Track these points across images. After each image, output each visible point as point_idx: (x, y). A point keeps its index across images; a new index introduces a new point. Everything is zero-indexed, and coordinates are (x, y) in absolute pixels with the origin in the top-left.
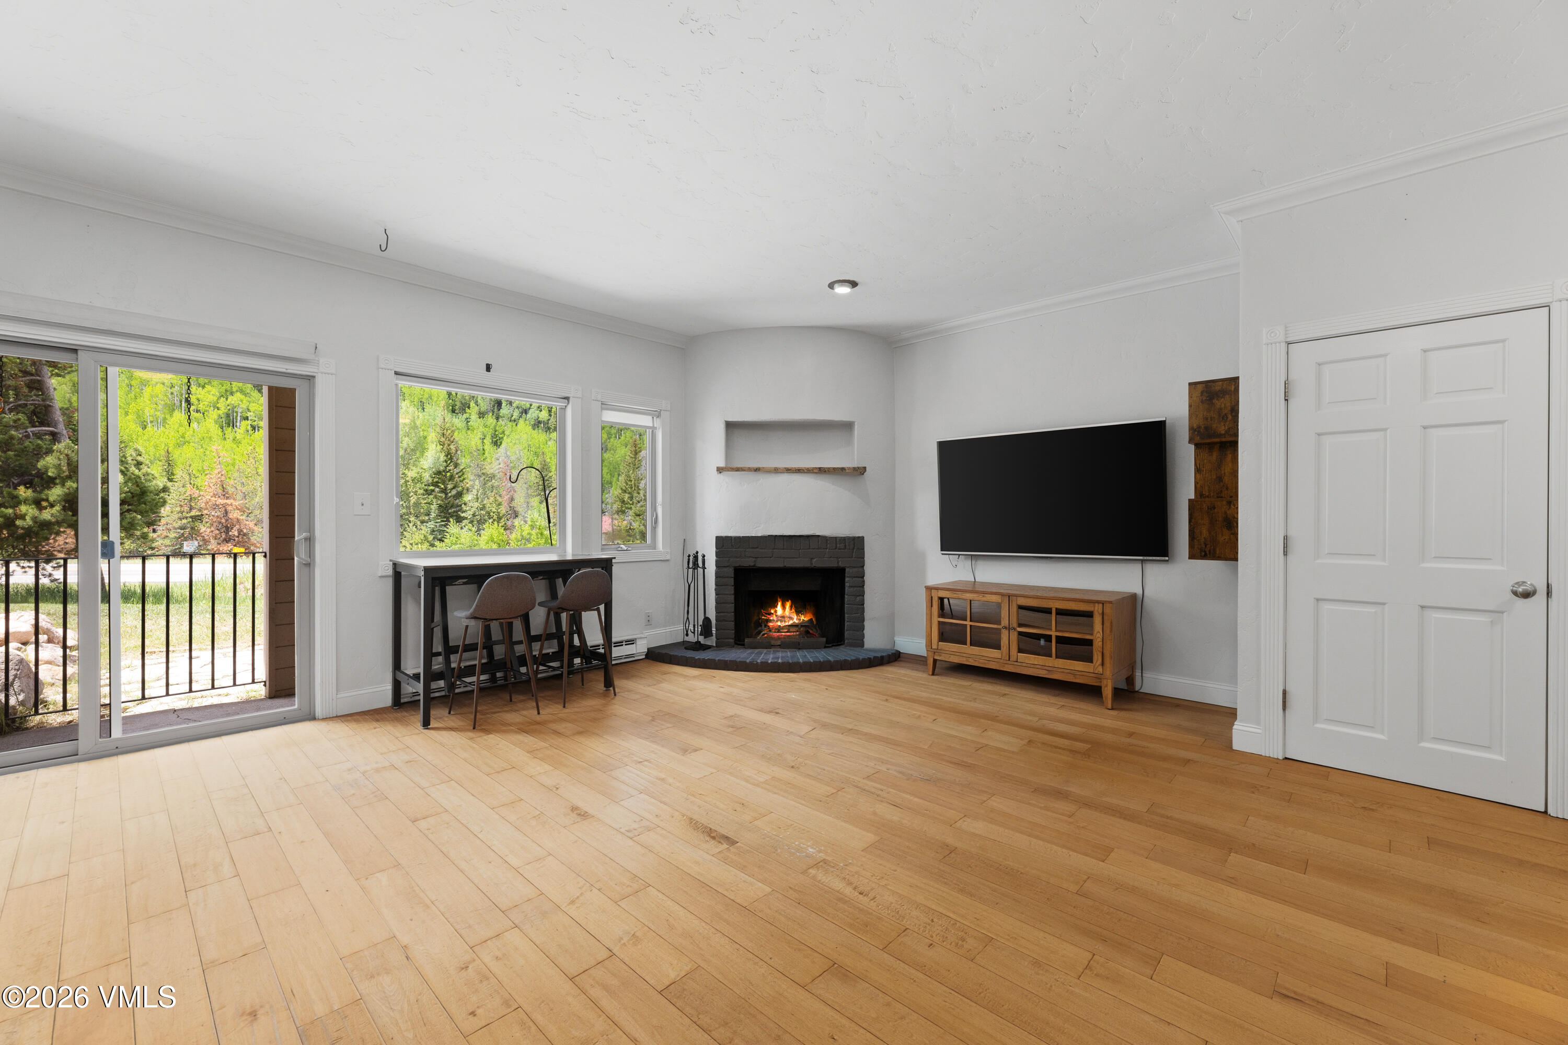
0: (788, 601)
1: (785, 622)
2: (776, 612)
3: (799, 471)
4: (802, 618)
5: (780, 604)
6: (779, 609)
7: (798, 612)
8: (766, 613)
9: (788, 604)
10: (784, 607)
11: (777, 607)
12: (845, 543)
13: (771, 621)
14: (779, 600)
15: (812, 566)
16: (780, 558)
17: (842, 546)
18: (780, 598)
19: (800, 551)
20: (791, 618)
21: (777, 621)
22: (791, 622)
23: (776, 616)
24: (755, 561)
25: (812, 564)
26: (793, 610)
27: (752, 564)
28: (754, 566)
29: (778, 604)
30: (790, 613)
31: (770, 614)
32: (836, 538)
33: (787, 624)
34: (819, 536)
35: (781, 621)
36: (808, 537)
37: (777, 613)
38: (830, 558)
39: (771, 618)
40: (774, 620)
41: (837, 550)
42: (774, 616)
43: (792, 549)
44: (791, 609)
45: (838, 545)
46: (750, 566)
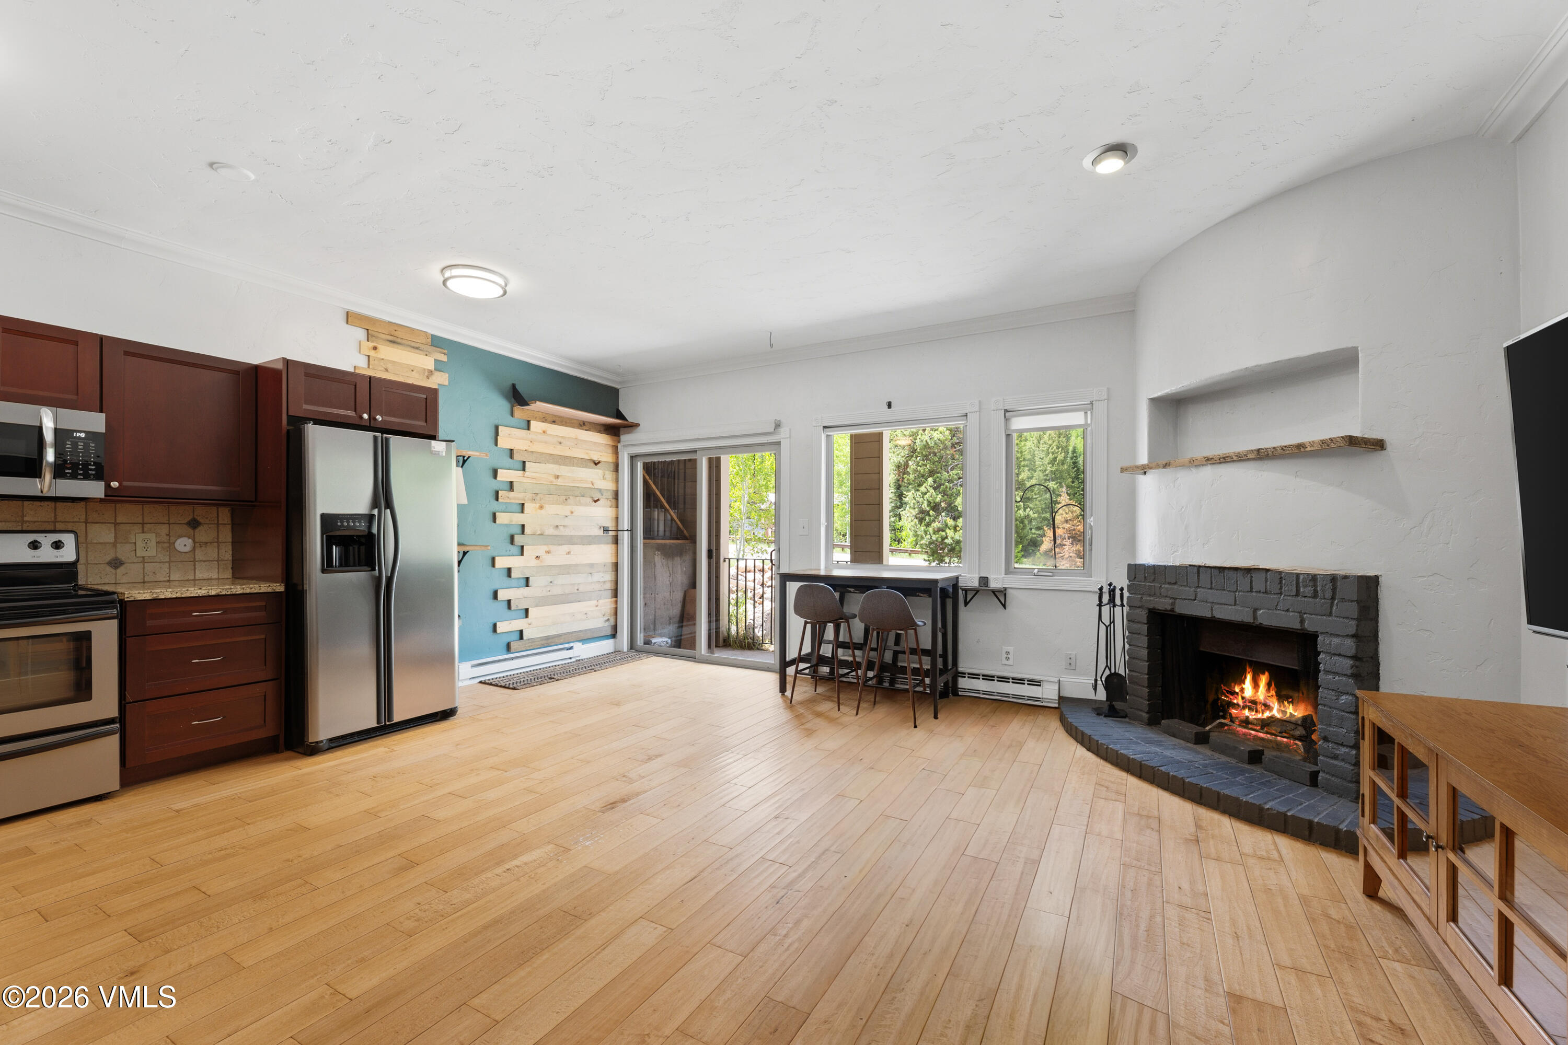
0: (1264, 674)
1: (1257, 711)
2: (1242, 690)
3: (1224, 460)
4: (1290, 709)
5: (1249, 677)
6: (1248, 685)
7: (1281, 698)
8: (1227, 691)
9: (1264, 679)
10: (1256, 685)
11: (1244, 684)
12: (1315, 586)
13: (1236, 706)
14: (1248, 669)
15: (1257, 623)
16: (1207, 602)
17: (1309, 590)
18: (1250, 666)
19: (1237, 593)
20: (1267, 707)
21: (1244, 708)
22: (1267, 714)
23: (1243, 698)
24: (1173, 604)
25: (1255, 617)
26: (1273, 692)
27: (1169, 608)
28: (1172, 610)
29: (1245, 678)
30: (1265, 698)
31: (1234, 693)
32: (1298, 575)
33: (1260, 716)
34: (1267, 570)
35: (1250, 709)
36: (1248, 571)
37: (1243, 693)
38: (1288, 610)
39: (1235, 701)
40: (1238, 705)
41: (1299, 598)
42: (1240, 698)
43: (1224, 590)
44: (1268, 690)
45: (1302, 590)
46: (1166, 610)
